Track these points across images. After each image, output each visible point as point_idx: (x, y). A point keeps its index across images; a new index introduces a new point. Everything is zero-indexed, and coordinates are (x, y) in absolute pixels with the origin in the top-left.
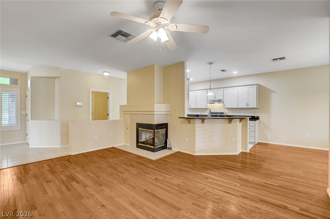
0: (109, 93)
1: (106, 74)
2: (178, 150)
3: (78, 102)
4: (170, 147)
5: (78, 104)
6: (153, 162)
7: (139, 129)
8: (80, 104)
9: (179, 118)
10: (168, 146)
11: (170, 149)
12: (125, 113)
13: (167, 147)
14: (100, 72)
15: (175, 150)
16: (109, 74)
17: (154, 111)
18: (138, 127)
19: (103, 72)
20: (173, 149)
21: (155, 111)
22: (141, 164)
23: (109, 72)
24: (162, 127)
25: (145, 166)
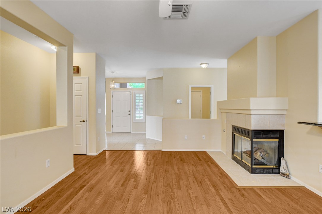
0: (211, 87)
1: (204, 66)
2: (301, 183)
3: (178, 99)
4: (287, 173)
5: (178, 101)
6: (234, 190)
7: (235, 133)
8: (180, 101)
9: (300, 123)
10: (282, 170)
11: (287, 176)
12: (222, 111)
13: (280, 171)
14: (197, 65)
15: (296, 181)
16: (207, 65)
17: (250, 110)
18: (234, 132)
19: (201, 64)
20: (292, 178)
21: (251, 108)
22: (214, 186)
23: (206, 64)
24: (270, 136)
25: (217, 191)
